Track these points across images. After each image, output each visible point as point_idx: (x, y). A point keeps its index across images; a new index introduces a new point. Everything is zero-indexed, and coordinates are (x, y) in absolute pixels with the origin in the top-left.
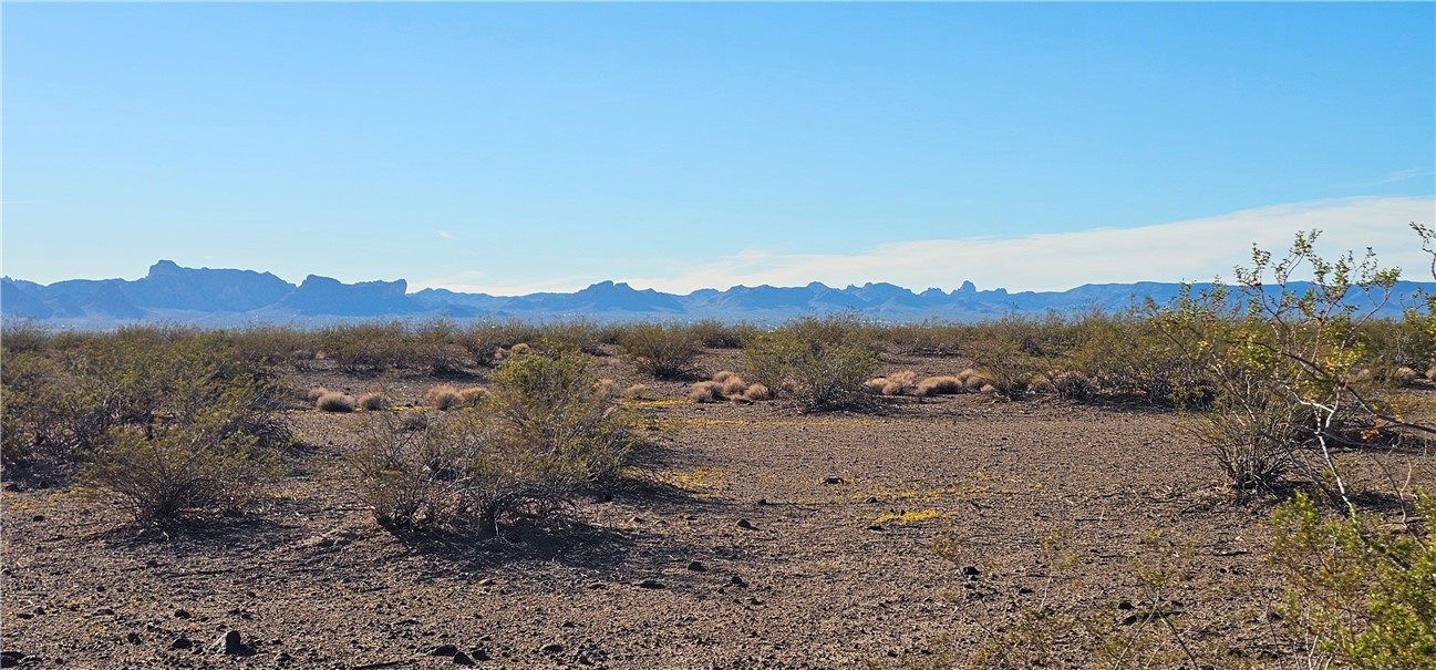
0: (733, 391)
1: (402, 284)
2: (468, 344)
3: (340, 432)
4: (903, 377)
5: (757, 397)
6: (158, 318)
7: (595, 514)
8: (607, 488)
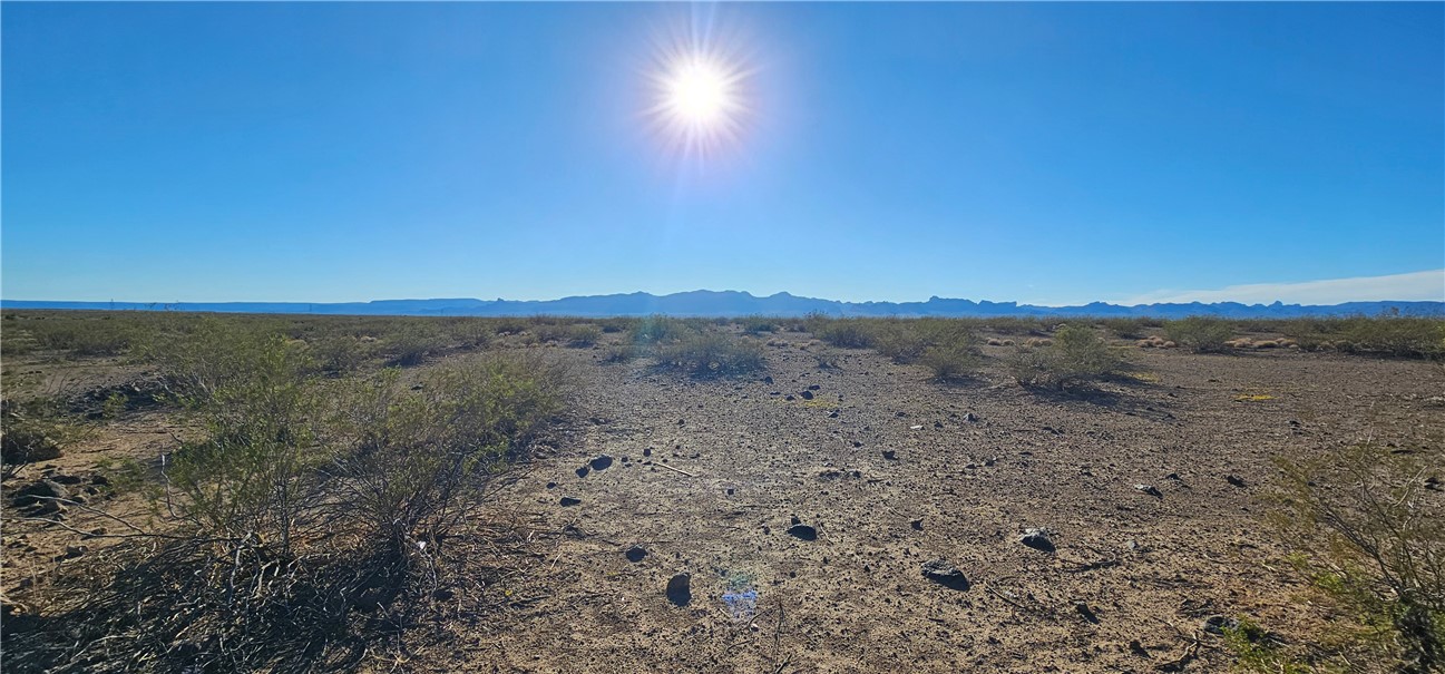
0: (1157, 343)
1: (1015, 303)
2: (1043, 324)
3: (998, 352)
4: (1246, 340)
5: (1169, 346)
6: (933, 314)
7: (1104, 387)
8: (1107, 377)
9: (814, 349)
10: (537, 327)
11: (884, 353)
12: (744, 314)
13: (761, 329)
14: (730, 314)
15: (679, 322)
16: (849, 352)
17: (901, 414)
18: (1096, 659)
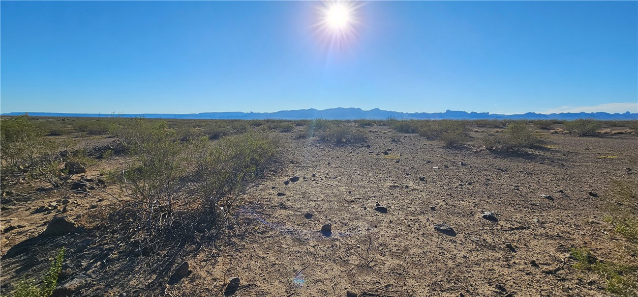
0: (560, 132)
1: (488, 113)
2: (501, 122)
3: (478, 135)
5: (566, 133)
6: (447, 118)
7: (530, 151)
8: (532, 147)
9: (389, 133)
10: (267, 124)
11: (423, 135)
12: (358, 119)
13: (366, 125)
14: (352, 118)
15: (329, 121)
16: (406, 135)
17: (429, 162)
18: (513, 267)
